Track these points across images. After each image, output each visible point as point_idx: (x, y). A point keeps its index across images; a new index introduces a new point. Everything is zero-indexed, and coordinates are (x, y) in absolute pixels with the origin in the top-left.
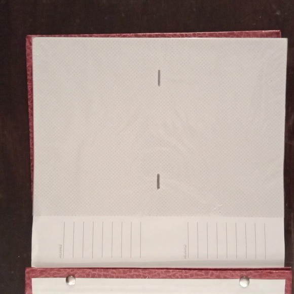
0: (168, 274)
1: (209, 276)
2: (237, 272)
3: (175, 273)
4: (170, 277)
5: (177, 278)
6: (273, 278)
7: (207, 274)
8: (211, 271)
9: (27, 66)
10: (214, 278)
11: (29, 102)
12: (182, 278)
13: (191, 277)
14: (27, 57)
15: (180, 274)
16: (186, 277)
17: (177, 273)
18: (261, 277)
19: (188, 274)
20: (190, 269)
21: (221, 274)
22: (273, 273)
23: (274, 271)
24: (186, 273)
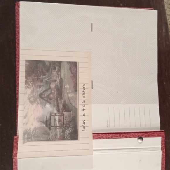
0: (99, 137)
1: (121, 137)
2: (136, 134)
3: (102, 135)
4: (100, 138)
5: (104, 138)
6: (155, 136)
7: (120, 136)
8: (122, 134)
9: (16, 19)
10: (124, 138)
11: (16, 40)
12: (106, 138)
13: (112, 137)
14: (16, 14)
15: (105, 136)
16: (109, 138)
17: (103, 136)
18: (149, 136)
19: (110, 136)
20: (111, 133)
21: (128, 135)
22: (155, 134)
23: (156, 133)
24: (109, 135)
